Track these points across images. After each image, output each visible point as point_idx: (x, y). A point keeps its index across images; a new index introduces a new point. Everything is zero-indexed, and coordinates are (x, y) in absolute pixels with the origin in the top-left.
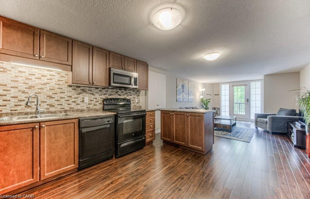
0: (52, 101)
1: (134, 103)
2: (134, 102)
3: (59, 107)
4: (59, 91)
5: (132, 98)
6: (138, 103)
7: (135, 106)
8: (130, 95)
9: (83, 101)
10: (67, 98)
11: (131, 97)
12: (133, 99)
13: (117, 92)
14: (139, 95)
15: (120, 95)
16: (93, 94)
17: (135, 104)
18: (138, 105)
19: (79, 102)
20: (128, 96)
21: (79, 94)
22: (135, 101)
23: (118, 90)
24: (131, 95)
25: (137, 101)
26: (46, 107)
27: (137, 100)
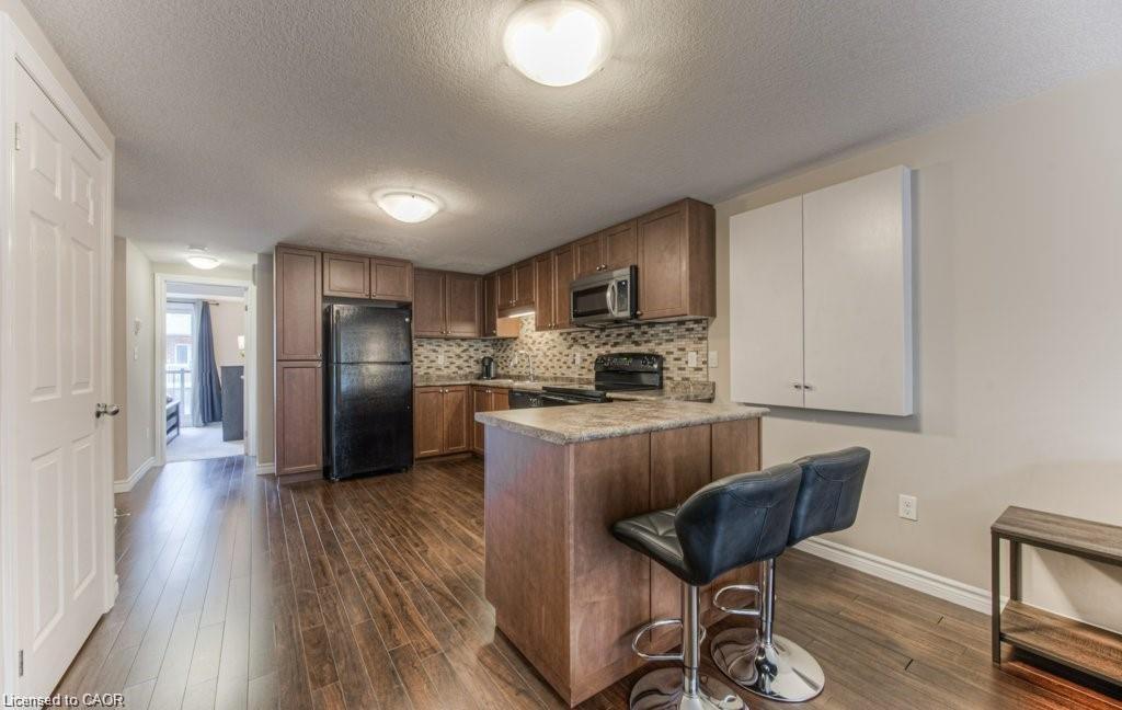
0: (546, 362)
1: (684, 369)
2: (682, 363)
3: (552, 371)
4: (551, 344)
5: (675, 350)
6: (701, 369)
7: (687, 379)
8: (667, 341)
9: (574, 362)
10: (559, 356)
11: (670, 347)
12: (677, 354)
13: (630, 335)
14: (706, 338)
15: (637, 343)
16: (585, 345)
17: (687, 374)
18: (700, 377)
19: (569, 363)
20: (660, 344)
21: (569, 348)
22: (687, 362)
23: (633, 329)
24: (672, 340)
25: (693, 363)
26: (543, 370)
27: (693, 360)
